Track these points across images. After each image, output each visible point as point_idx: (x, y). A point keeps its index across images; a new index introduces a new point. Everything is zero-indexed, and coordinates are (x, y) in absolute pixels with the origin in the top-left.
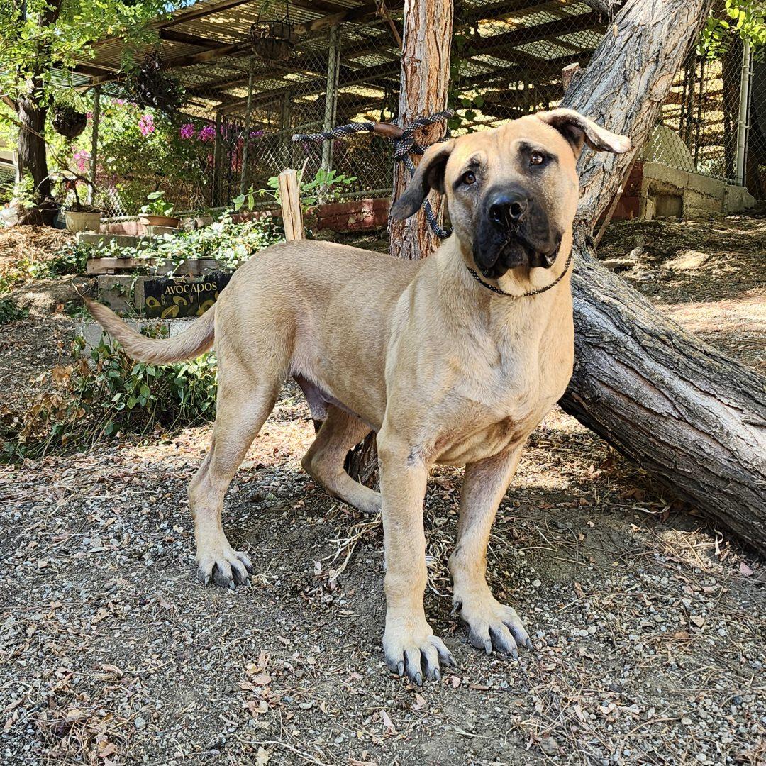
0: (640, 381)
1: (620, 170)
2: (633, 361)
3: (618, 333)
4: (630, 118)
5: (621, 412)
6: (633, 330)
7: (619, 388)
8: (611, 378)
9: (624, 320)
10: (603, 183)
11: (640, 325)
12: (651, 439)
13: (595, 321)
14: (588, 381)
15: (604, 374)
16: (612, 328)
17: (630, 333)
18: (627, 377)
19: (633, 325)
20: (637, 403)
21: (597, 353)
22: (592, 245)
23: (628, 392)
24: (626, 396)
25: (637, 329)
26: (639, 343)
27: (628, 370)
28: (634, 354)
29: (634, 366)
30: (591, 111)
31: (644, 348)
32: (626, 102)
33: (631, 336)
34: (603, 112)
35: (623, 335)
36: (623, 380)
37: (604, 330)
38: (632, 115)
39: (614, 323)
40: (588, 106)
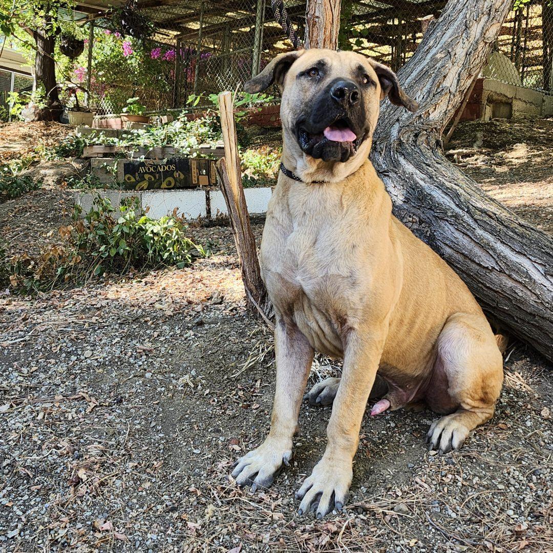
0: (473, 244)
1: (461, 92)
2: (468, 230)
3: (457, 210)
4: (469, 55)
5: (459, 266)
6: (468, 208)
7: (458, 248)
8: (452, 242)
9: (462, 201)
10: (449, 101)
11: (473, 204)
12: (480, 285)
13: (441, 201)
14: (436, 243)
15: (447, 238)
16: (453, 206)
17: (466, 210)
18: (464, 241)
19: (468, 204)
20: (470, 259)
21: (442, 224)
22: (440, 146)
23: (464, 251)
24: (463, 254)
25: (471, 207)
26: (472, 217)
27: (465, 236)
28: (468, 225)
29: (468, 233)
30: (441, 50)
31: (476, 220)
32: (467, 43)
33: (467, 212)
34: (450, 50)
35: (461, 211)
36: (460, 243)
37: (448, 207)
38: (471, 52)
39: (455, 203)
40: (439, 46)
